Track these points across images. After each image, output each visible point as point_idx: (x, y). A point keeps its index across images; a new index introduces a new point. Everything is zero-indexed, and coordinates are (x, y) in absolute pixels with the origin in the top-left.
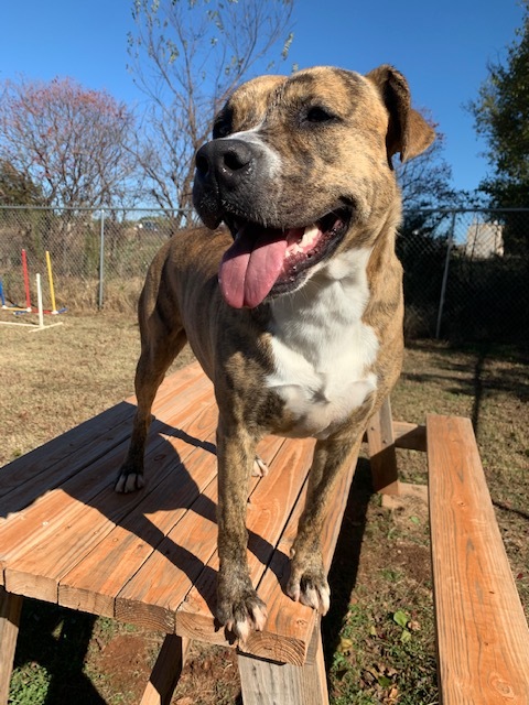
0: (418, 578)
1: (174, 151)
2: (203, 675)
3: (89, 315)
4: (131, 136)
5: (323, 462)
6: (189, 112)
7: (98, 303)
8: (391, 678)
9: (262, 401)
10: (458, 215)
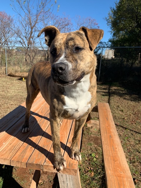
0: (97, 144)
1: (25, 30)
2: (44, 174)
3: (3, 77)
4: (12, 25)
5: (78, 125)
6: (29, 18)
7: (6, 73)
8: (92, 170)
9: (63, 112)
10: (103, 48)
